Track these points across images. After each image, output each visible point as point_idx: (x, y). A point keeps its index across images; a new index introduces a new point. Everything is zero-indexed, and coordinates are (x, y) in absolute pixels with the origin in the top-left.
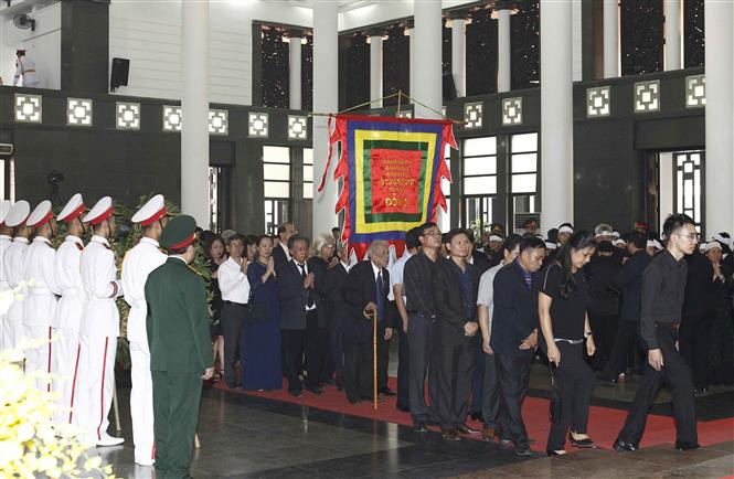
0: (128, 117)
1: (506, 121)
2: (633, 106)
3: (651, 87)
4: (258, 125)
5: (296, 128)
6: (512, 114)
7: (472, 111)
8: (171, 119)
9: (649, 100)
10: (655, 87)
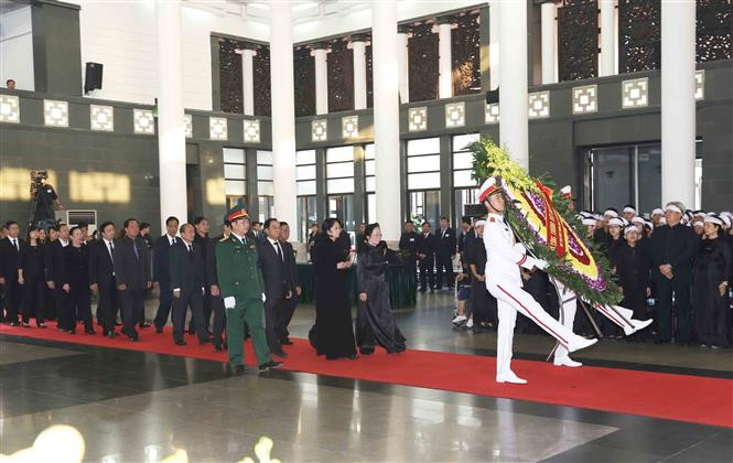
0: (102, 120)
1: (449, 124)
2: (571, 107)
3: (589, 91)
4: (218, 129)
5: (251, 132)
6: (455, 116)
7: (416, 115)
8: (142, 123)
9: (587, 102)
10: (592, 90)
